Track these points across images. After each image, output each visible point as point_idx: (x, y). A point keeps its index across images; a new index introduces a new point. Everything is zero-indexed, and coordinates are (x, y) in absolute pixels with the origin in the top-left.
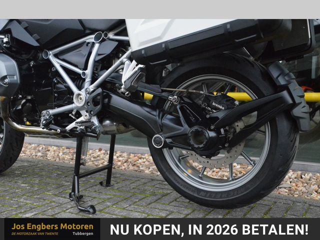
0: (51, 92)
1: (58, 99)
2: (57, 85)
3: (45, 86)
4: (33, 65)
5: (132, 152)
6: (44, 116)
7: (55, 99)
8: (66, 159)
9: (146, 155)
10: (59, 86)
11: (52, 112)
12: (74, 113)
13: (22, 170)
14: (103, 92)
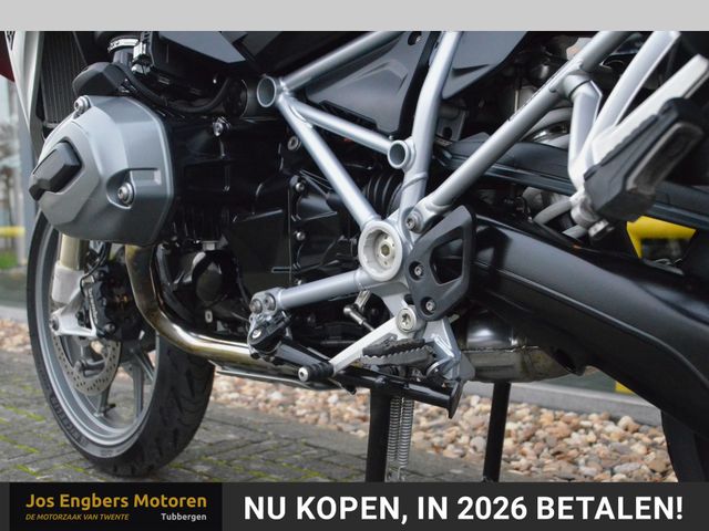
0: (283, 225)
1: (306, 248)
2: (304, 201)
3: (265, 203)
4: (223, 132)
5: (545, 403)
6: (259, 311)
7: (295, 249)
8: (346, 416)
9: (594, 416)
10: (312, 201)
11: (283, 296)
12: (360, 302)
13: (213, 458)
14: (475, 222)
